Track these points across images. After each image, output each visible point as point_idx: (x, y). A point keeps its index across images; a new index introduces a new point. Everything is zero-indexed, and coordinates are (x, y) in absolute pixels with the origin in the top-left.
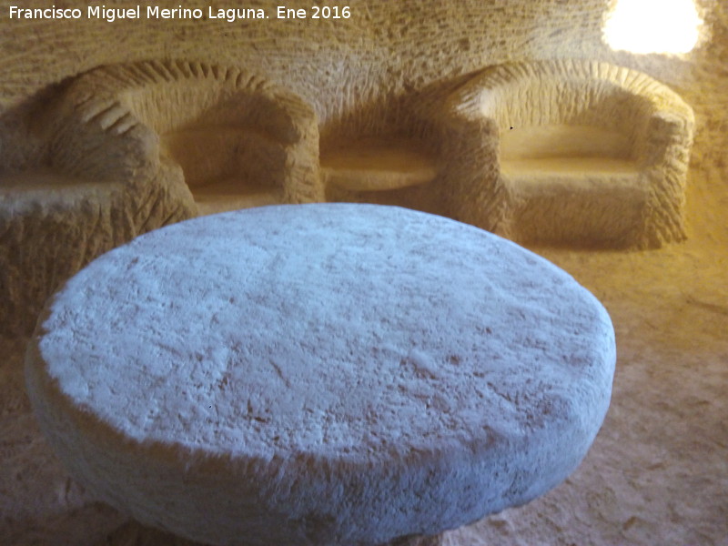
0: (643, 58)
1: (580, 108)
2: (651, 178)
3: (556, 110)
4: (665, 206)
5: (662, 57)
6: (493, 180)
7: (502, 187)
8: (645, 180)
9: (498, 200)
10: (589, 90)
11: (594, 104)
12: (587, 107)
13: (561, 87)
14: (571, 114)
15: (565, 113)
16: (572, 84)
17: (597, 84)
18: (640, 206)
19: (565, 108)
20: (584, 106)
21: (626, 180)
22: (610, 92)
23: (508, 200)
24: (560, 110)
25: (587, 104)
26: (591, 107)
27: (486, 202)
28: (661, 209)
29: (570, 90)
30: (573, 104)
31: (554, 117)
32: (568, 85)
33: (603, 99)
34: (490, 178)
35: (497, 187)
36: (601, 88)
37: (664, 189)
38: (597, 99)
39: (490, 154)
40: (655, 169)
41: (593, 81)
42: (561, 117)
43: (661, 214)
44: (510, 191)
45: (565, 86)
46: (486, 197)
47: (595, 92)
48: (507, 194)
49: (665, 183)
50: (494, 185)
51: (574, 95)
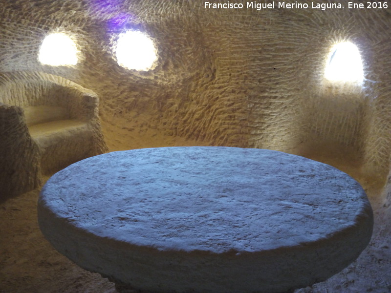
0: (57, 68)
1: (38, 96)
2: (92, 124)
3: (26, 99)
4: (100, 136)
5: (65, 68)
6: (30, 141)
7: (35, 144)
8: (90, 127)
9: (34, 152)
10: (40, 86)
11: (44, 94)
12: (41, 95)
13: (26, 86)
14: (34, 100)
15: (31, 100)
16: (31, 83)
17: (44, 82)
18: (91, 139)
19: (30, 97)
20: (40, 94)
21: (83, 128)
22: (51, 87)
23: (39, 151)
24: (28, 99)
25: (41, 93)
26: (43, 95)
27: (29, 155)
28: (99, 138)
29: (31, 87)
30: (34, 94)
31: (26, 103)
32: (30, 84)
33: (48, 90)
34: (27, 141)
35: (32, 145)
36: (46, 85)
37: (97, 129)
38: (45, 91)
39: (25, 126)
40: (92, 120)
41: (41, 81)
42: (29, 102)
43: (100, 140)
44: (38, 145)
45: (28, 85)
46: (28, 153)
47: (44, 87)
48: (38, 149)
49: (98, 126)
50: (30, 145)
51: (34, 90)
